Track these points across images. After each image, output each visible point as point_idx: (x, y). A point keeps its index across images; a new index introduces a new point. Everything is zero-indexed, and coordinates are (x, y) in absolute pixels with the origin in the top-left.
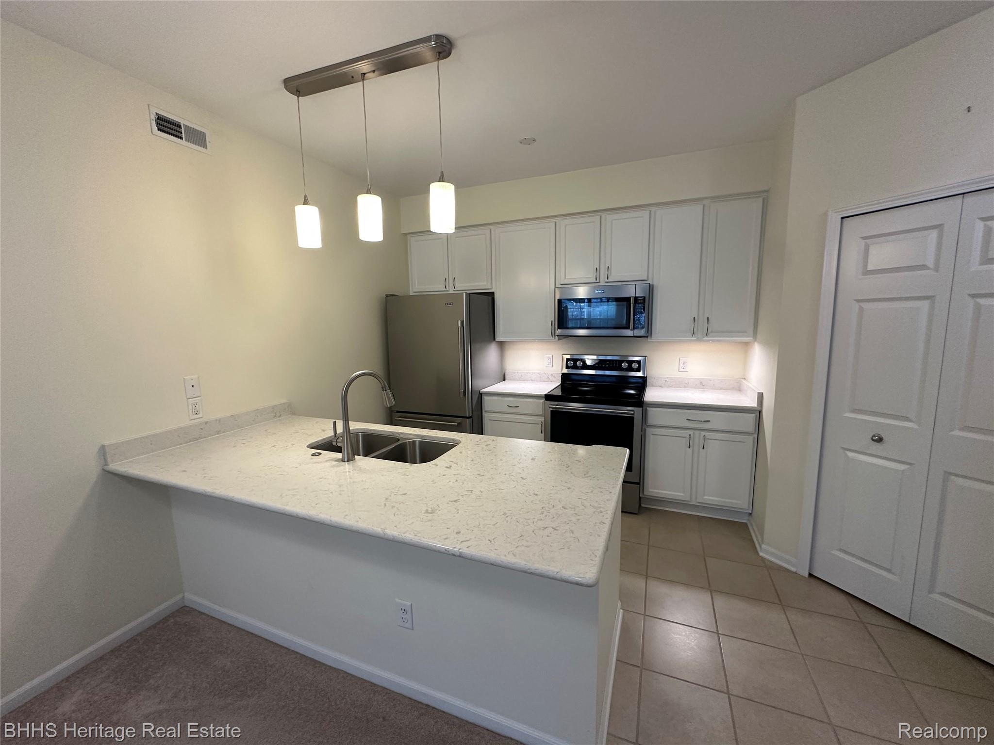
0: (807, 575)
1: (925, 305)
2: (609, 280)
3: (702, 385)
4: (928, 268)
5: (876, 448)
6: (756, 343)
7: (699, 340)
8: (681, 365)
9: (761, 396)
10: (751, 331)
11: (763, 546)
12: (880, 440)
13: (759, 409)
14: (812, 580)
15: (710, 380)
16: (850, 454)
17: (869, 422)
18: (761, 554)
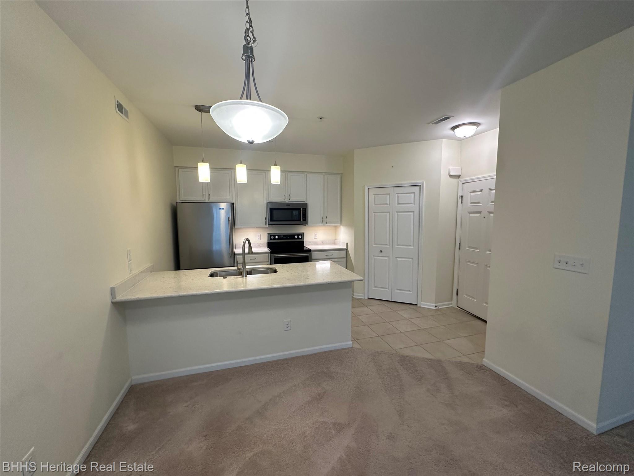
0: (367, 298)
1: (388, 214)
2: (290, 200)
3: (323, 243)
4: (388, 205)
5: (381, 254)
6: (341, 226)
7: (324, 225)
8: (315, 236)
9: (347, 244)
10: (340, 222)
11: (354, 294)
12: (382, 252)
13: (347, 249)
14: (369, 299)
15: (325, 241)
16: (375, 257)
17: (379, 247)
18: (354, 297)
